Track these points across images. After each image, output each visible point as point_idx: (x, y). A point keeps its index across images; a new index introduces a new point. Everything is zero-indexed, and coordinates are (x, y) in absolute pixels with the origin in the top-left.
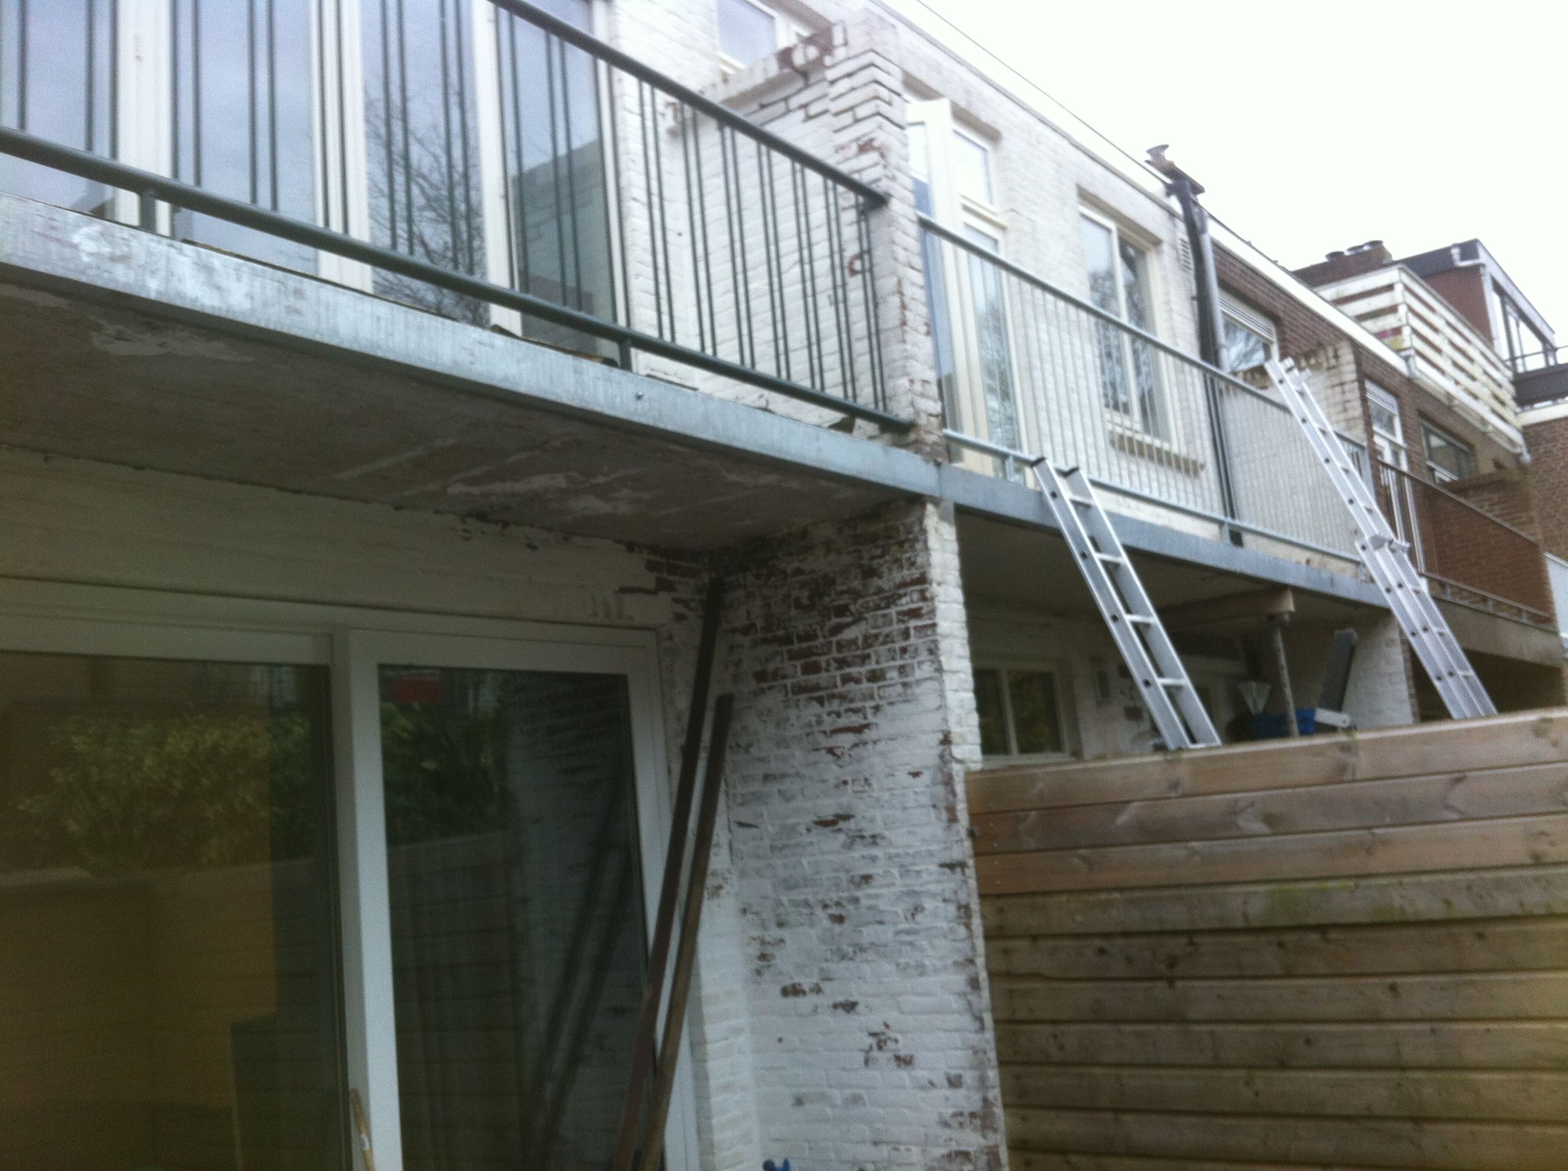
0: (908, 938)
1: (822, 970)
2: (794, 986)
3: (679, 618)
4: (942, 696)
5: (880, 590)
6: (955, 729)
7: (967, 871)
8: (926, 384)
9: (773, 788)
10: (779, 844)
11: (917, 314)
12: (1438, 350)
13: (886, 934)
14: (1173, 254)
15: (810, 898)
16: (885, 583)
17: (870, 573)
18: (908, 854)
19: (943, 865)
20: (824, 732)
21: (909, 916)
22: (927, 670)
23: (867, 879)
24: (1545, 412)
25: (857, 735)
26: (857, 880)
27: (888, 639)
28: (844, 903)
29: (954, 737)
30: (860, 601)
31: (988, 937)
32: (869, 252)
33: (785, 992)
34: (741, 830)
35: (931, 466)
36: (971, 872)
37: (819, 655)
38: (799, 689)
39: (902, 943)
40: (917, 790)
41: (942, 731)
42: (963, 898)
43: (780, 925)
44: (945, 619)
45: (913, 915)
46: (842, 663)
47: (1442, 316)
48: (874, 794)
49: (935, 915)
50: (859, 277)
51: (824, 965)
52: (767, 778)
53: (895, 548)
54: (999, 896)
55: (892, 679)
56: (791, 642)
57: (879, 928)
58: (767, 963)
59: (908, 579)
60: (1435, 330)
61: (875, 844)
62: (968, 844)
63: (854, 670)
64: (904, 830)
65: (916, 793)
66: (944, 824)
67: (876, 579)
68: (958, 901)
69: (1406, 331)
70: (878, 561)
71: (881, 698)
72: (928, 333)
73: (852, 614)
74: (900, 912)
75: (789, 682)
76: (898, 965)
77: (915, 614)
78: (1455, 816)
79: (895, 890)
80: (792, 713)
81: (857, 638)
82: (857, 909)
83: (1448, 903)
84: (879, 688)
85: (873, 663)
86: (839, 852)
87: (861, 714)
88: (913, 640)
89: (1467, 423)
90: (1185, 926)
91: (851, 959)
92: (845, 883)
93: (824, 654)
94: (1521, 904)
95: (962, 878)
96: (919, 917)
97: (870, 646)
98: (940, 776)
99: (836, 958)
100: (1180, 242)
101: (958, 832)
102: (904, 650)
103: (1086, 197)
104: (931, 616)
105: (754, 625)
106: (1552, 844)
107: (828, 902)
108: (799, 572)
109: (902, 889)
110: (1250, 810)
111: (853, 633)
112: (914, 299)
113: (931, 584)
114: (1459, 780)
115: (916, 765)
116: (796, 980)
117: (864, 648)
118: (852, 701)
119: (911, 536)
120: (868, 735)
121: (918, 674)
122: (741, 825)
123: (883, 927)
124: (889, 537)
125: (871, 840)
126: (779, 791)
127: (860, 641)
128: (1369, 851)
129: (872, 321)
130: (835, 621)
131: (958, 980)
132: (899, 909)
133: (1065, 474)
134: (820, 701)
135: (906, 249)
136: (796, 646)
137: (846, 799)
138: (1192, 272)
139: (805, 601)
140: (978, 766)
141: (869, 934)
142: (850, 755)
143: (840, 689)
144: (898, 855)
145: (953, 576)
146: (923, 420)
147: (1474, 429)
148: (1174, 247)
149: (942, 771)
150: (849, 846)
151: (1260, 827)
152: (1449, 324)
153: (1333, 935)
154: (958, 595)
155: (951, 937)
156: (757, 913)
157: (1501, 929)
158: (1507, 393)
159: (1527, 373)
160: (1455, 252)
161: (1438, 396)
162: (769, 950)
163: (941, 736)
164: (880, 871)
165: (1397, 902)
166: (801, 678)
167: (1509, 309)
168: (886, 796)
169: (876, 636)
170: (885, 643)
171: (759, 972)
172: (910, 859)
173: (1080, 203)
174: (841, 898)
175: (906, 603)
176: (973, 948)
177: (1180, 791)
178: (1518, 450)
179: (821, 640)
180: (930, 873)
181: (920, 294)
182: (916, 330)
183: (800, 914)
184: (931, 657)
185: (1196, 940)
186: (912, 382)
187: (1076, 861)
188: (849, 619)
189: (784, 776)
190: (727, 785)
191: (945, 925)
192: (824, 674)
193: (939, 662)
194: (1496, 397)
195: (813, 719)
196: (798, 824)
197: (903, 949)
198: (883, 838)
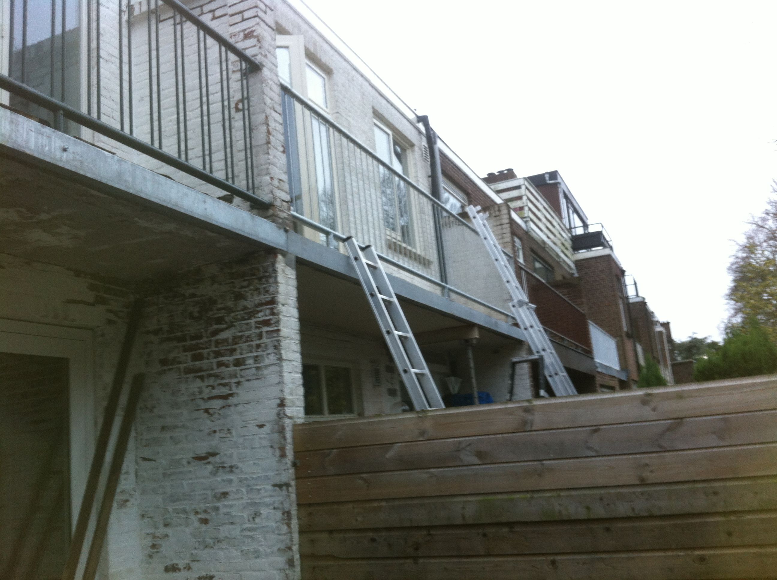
0: (249, 533)
1: (192, 554)
2: (173, 565)
3: (110, 322)
4: (281, 376)
5: (245, 308)
6: (288, 397)
7: (290, 488)
8: (281, 182)
9: (167, 435)
10: (168, 472)
11: (277, 139)
12: (539, 219)
13: (235, 531)
14: (420, 153)
15: (187, 507)
16: (248, 304)
17: (239, 297)
18: (253, 478)
19: (275, 485)
20: (203, 399)
21: (251, 519)
22: (272, 359)
23: (225, 494)
24: (584, 254)
25: (225, 401)
26: (219, 495)
27: (249, 339)
28: (209, 511)
29: (287, 402)
30: (232, 315)
31: (301, 532)
32: (248, 98)
33: (167, 569)
34: (145, 463)
35: (282, 232)
36: (292, 490)
37: (203, 349)
38: (189, 371)
39: (246, 537)
40: (261, 436)
41: (280, 398)
42: (287, 506)
43: (166, 525)
44: (286, 327)
45: (253, 518)
46: (218, 354)
47: (542, 204)
48: (234, 439)
49: (268, 518)
50: (241, 113)
51: (194, 552)
52: (163, 428)
53: (256, 281)
54: (310, 505)
55: (250, 364)
56: (185, 340)
57: (230, 526)
58: (156, 550)
59: (264, 301)
60: (539, 210)
61: (231, 472)
62: (292, 471)
63: (225, 359)
64: (252, 462)
65: (260, 438)
66: (277, 459)
67: (243, 301)
68: (283, 508)
69: (526, 209)
70: (245, 289)
71: (242, 377)
72: (284, 152)
73: (226, 323)
74: (245, 516)
75: (182, 366)
76: (242, 551)
77: (267, 323)
78: (593, 454)
79: (243, 501)
80: (183, 386)
81: (228, 338)
82: (217, 514)
83: (588, 508)
84: (241, 370)
85: (238, 354)
86: (208, 477)
87: (227, 387)
88: (264, 340)
89: (551, 256)
90: (427, 524)
91: (212, 547)
92: (210, 498)
93: (207, 348)
94: (633, 509)
95: (287, 493)
96: (257, 520)
97: (237, 343)
98: (276, 427)
99: (202, 547)
100: (423, 147)
101: (286, 463)
102: (258, 346)
103: (377, 114)
104: (276, 324)
105: (161, 329)
106: (651, 472)
107: (199, 510)
108: (193, 295)
109: (247, 501)
110: (468, 449)
111: (226, 335)
112: (275, 129)
113: (277, 304)
114: (596, 431)
115: (262, 419)
116: (175, 562)
117: (233, 345)
118: (223, 378)
119: (267, 274)
120: (232, 400)
121: (267, 361)
122: (144, 459)
123: (234, 526)
124: (253, 275)
125: (228, 469)
126: (171, 438)
127: (230, 341)
128: (540, 475)
129: (248, 140)
130: (215, 327)
131: (280, 560)
132: (245, 515)
133: (363, 249)
134: (202, 378)
135: (272, 99)
136: (189, 343)
137: (214, 442)
138: (429, 163)
139: (196, 314)
140: (302, 421)
141: (224, 531)
142: (219, 414)
143: (215, 371)
144: (246, 479)
145: (292, 301)
146: (278, 203)
147: (554, 259)
148: (420, 149)
149: (278, 424)
150: (214, 473)
151: (475, 460)
152: (545, 208)
153: (517, 529)
154: (295, 312)
155: (277, 532)
156: (151, 518)
157: (620, 525)
158: (568, 244)
159: (576, 236)
160: (547, 176)
161: (538, 241)
162: (158, 542)
163: (278, 401)
164: (234, 490)
165: (557, 508)
166: (191, 364)
167: (570, 205)
168: (241, 440)
169: (241, 337)
170: (246, 342)
171: (150, 556)
172: (254, 482)
173: (374, 118)
174: (207, 507)
175: (261, 316)
176: (291, 540)
177: (426, 437)
178: (572, 272)
179: (205, 339)
180: (267, 491)
181: (280, 128)
182: (276, 148)
183: (179, 518)
184: (275, 351)
185: (432, 532)
186: (272, 178)
187: (360, 481)
188: (224, 326)
189: (175, 427)
190: (136, 433)
191: (273, 524)
192: (206, 361)
193: (281, 354)
194: (563, 245)
195: (196, 390)
196: (182, 459)
197: (246, 540)
198: (237, 468)
